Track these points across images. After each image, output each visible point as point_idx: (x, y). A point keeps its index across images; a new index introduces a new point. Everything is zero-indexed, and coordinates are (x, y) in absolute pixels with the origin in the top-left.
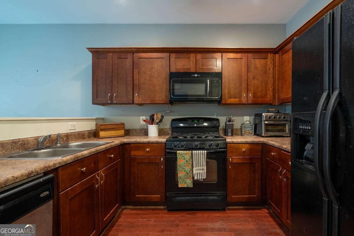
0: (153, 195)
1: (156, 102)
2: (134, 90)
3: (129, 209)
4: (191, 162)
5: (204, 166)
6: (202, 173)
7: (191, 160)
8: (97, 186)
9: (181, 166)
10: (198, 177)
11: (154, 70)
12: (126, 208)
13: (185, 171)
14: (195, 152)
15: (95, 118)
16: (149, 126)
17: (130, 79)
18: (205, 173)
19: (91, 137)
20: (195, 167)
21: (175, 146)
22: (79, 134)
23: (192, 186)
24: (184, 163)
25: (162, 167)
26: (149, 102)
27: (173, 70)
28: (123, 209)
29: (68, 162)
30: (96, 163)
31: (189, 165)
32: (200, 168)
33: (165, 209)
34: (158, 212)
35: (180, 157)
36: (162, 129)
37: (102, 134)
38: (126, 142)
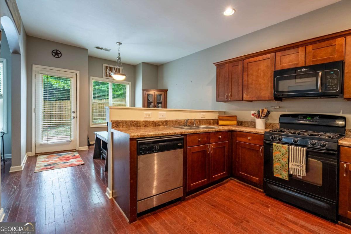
0: (253, 176)
1: (261, 99)
2: (244, 89)
3: (235, 181)
4: (288, 155)
5: (303, 163)
6: (299, 170)
7: (287, 154)
8: (208, 152)
9: (277, 157)
10: (295, 172)
11: (260, 71)
12: (233, 180)
13: (281, 163)
14: (292, 147)
15: (218, 111)
16: (256, 119)
17: (240, 81)
18: (303, 170)
19: (215, 124)
20: (291, 162)
21: (272, 139)
22: (207, 121)
23: (288, 179)
24: (279, 155)
25: (261, 155)
26: (255, 99)
27: (279, 68)
28: (231, 180)
29: (191, 133)
30: (208, 138)
31: (285, 159)
32: (297, 164)
33: (263, 193)
34: (256, 191)
35: (276, 150)
36: (271, 123)
37: (221, 122)
38: (233, 130)
